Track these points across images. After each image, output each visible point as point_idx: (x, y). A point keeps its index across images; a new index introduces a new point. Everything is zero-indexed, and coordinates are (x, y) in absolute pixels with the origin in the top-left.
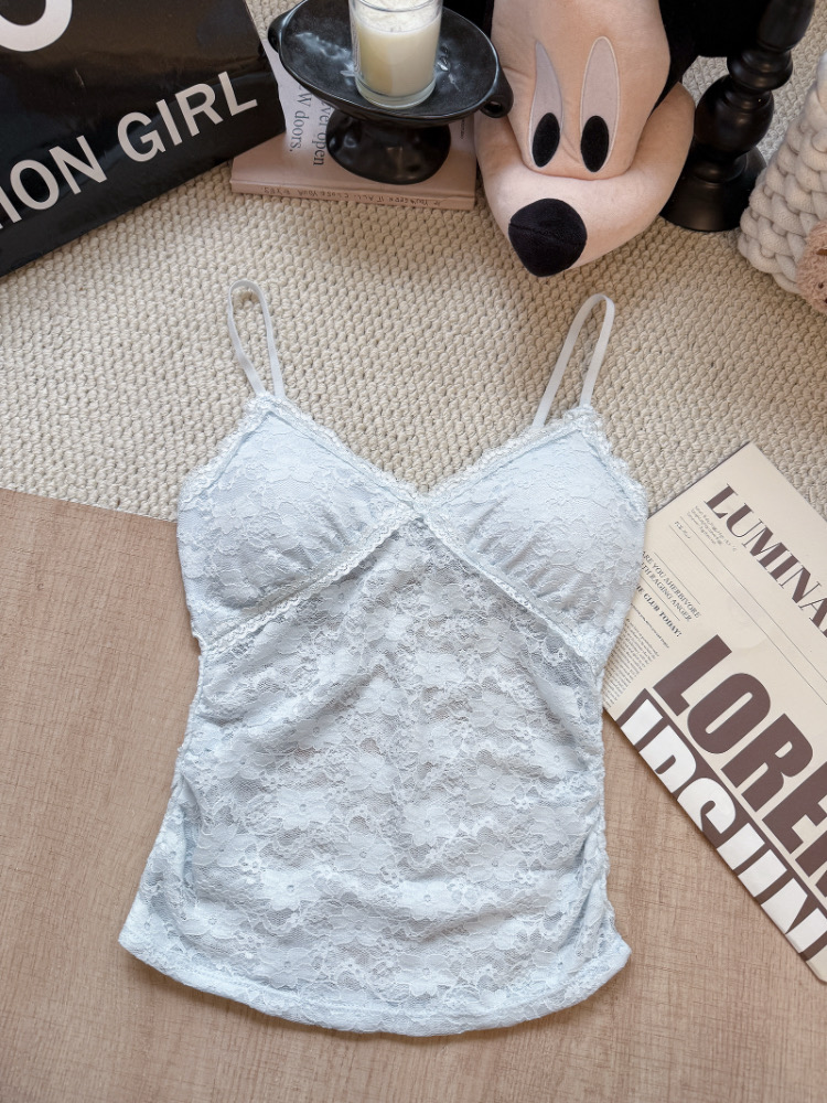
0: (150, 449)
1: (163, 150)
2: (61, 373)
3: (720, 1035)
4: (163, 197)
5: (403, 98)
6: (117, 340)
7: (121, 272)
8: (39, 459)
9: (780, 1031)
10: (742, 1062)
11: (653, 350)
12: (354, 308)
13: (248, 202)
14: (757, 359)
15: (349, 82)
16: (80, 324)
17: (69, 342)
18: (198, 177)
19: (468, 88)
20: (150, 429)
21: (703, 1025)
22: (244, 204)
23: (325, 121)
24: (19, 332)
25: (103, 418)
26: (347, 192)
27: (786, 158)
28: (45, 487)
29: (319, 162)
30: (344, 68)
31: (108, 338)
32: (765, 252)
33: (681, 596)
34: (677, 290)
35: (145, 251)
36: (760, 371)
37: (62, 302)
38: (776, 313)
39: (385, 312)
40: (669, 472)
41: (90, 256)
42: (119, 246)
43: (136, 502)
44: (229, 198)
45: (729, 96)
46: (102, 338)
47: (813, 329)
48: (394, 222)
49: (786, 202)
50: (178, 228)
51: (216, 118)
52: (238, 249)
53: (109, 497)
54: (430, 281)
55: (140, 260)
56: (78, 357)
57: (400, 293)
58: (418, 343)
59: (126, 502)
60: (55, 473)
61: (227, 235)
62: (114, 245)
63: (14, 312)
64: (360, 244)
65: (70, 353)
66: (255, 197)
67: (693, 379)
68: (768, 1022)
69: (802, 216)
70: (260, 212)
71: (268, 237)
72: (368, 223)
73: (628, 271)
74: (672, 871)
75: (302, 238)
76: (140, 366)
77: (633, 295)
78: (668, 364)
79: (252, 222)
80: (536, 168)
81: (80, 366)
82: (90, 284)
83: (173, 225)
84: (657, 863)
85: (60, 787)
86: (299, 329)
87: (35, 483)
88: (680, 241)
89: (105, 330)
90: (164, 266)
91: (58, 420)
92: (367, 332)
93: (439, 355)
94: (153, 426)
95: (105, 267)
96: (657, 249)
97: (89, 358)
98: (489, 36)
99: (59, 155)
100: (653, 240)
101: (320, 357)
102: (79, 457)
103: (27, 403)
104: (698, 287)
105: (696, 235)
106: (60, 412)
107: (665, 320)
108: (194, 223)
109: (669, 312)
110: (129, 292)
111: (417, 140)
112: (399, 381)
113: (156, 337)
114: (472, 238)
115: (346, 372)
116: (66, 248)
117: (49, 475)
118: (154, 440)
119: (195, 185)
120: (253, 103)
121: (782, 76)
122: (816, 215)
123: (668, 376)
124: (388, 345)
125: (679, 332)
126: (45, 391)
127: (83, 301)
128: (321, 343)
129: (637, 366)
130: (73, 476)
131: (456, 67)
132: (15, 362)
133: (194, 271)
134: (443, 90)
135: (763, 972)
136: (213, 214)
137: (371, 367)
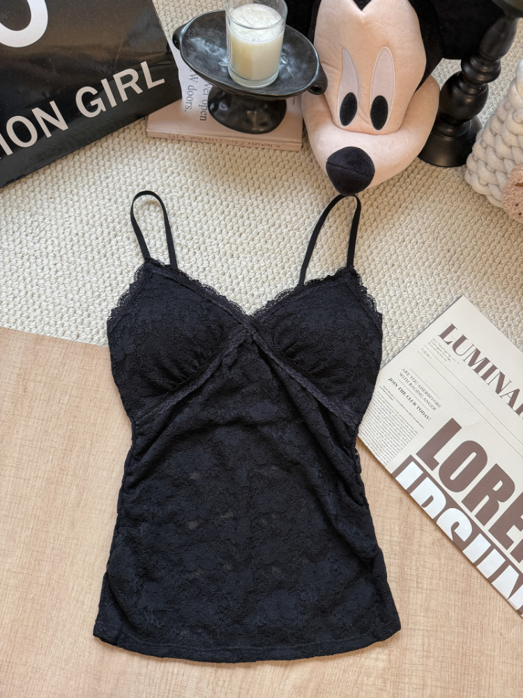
0: (97, 301)
1: (104, 110)
2: (38, 252)
3: (453, 667)
4: (104, 139)
5: (258, 81)
6: (75, 232)
7: (76, 187)
8: (25, 308)
9: (489, 663)
10: (466, 683)
11: (413, 241)
12: (226, 213)
13: (158, 143)
14: (476, 248)
15: (224, 70)
16: (51, 221)
17: (43, 233)
18: (126, 127)
19: (299, 75)
20: (97, 289)
21: (443, 661)
22: (155, 144)
23: (207, 92)
24: (11, 226)
25: (66, 282)
26: (222, 138)
27: (496, 125)
28: (29, 325)
29: (204, 119)
30: (220, 61)
31: (68, 230)
32: (481, 182)
33: (429, 396)
34: (427, 203)
35: (92, 174)
36: (478, 256)
37: (39, 206)
38: (488, 219)
39: (245, 216)
40: (422, 318)
41: (57, 177)
42: (75, 170)
43: (89, 336)
44: (145, 140)
45: (461, 85)
46: (64, 230)
47: (510, 229)
48: (250, 158)
49: (495, 151)
50: (113, 160)
51: (138, 90)
52: (152, 173)
53: (72, 332)
54: (274, 196)
55: (88, 179)
56: (50, 242)
57: (255, 203)
58: (267, 236)
59: (83, 336)
60: (35, 317)
61: (145, 164)
62: (72, 169)
63: (7, 212)
64: (229, 172)
65: (44, 239)
66: (162, 140)
67: (437, 260)
68: (482, 658)
69: (505, 161)
70: (166, 149)
71: (171, 166)
72: (234, 158)
73: (397, 191)
74: (424, 566)
75: (193, 167)
76: (89, 249)
77: (400, 207)
78: (422, 251)
79: (161, 156)
80: (342, 126)
81: (50, 248)
82: (57, 195)
83: (110, 158)
84: (414, 562)
85: (40, 518)
86: (191, 225)
87: (22, 323)
88: (429, 173)
89: (67, 224)
90: (104, 184)
91: (37, 283)
92: (234, 228)
93: (279, 243)
94: (98, 287)
95: (66, 184)
96: (415, 178)
97: (56, 242)
98: (313, 43)
99: (38, 113)
100: (412, 172)
101: (204, 244)
102: (51, 307)
103: (17, 271)
104: (440, 202)
105: (439, 169)
106: (38, 277)
107: (420, 223)
108: (123, 156)
109: (422, 217)
110: (82, 200)
111: (266, 106)
112: (255, 259)
113: (99, 230)
114: (300, 169)
115: (221, 253)
116: (41, 171)
117: (32, 319)
118: (99, 296)
119: (124, 132)
120: (162, 81)
121: (494, 75)
122: (514, 161)
123: (421, 258)
124: (247, 236)
125: (428, 230)
126: (28, 263)
127: (52, 206)
128: (205, 235)
129: (402, 251)
130: (47, 319)
131: (292, 62)
132: (9, 245)
133: (124, 188)
134: (283, 77)
135: (479, 628)
136: (135, 150)
137: (237, 250)
